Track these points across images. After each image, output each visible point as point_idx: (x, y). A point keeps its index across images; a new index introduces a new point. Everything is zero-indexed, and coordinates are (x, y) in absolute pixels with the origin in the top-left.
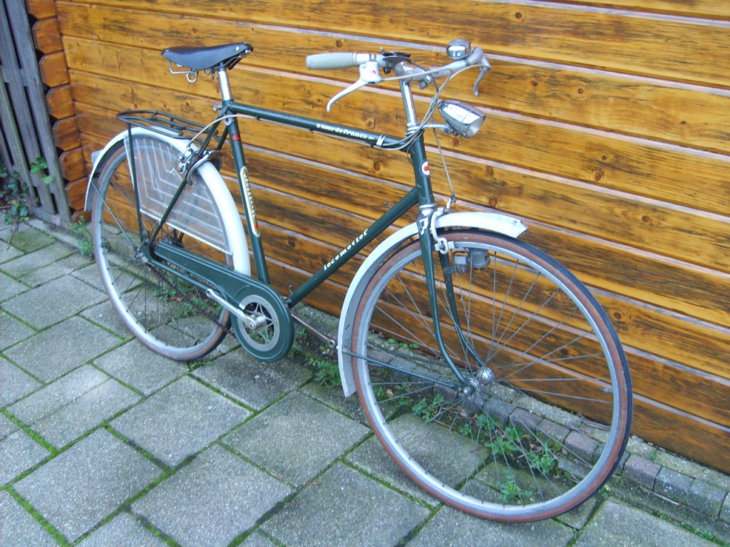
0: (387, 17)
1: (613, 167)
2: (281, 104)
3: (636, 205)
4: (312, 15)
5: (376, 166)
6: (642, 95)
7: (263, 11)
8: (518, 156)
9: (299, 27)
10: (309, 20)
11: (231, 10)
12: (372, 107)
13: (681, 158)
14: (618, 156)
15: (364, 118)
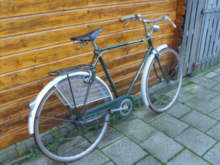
0: (103, 15)
2: (66, 55)
4: (79, 20)
7: (59, 24)
9: (74, 25)
10: (78, 22)
11: (44, 27)
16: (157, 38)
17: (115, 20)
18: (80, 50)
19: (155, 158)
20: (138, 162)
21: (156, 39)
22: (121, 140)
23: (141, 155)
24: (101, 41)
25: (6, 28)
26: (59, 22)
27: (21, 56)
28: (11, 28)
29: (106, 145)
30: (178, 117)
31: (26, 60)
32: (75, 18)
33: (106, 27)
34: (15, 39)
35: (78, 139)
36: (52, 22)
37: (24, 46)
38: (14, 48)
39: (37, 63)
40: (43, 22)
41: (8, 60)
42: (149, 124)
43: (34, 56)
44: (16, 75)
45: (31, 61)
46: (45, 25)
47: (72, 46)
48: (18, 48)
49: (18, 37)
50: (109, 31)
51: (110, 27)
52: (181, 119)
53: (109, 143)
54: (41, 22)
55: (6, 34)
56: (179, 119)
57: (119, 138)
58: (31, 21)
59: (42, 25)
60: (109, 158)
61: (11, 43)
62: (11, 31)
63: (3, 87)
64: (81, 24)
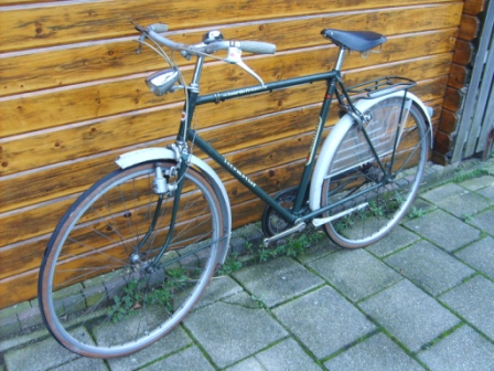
0: (295, 2)
1: (393, 52)
3: (399, 66)
4: (242, 12)
5: (280, 104)
6: (406, 15)
8: (358, 63)
12: (280, 65)
13: (414, 38)
14: (395, 45)
15: (275, 74)
16: (414, 63)
17: (322, 16)
18: (238, 81)
19: (393, 339)
20: (354, 344)
21: (411, 66)
22: (317, 291)
23: (362, 329)
24: (288, 63)
25: (78, 20)
26: (196, 14)
27: (106, 86)
28: (89, 23)
29: (282, 300)
30: (450, 249)
31: (116, 97)
32: (232, 7)
33: (301, 32)
34: (94, 48)
35: (220, 282)
36: (180, 12)
37: (115, 64)
38: (92, 68)
39: (140, 105)
40: (159, 11)
41: (77, 93)
42: (381, 259)
43: (134, 89)
44: (94, 130)
45: (128, 100)
46: (164, 19)
47: (222, 71)
48: (100, 69)
49: (102, 42)
50: (308, 40)
51: (309, 32)
52: (457, 255)
53: (289, 297)
54: (154, 12)
55: (75, 34)
56: (452, 254)
57: (313, 287)
58: (135, 7)
59: (157, 18)
60: (288, 330)
61: (87, 56)
62: (88, 27)
63: (64, 155)
64: (245, 21)
